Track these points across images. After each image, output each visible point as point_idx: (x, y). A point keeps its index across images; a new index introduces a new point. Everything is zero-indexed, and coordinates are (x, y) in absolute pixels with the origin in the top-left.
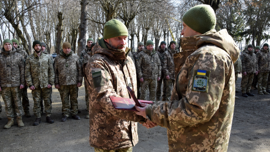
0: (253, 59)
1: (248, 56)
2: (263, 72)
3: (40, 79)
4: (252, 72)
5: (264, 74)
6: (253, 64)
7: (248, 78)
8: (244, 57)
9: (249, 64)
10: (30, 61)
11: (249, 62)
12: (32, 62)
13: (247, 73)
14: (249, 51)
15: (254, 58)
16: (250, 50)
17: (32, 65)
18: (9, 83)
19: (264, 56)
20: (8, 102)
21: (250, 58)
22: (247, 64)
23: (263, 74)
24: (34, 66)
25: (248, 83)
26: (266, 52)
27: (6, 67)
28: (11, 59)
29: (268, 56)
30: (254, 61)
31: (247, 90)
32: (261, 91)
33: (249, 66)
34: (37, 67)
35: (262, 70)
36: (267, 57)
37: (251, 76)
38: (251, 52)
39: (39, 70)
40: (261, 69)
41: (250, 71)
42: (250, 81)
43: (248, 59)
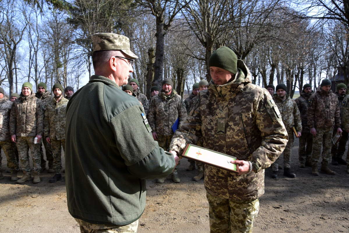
3: (56, 129)
10: (48, 107)
12: (50, 109)
17: (50, 112)
18: (23, 132)
20: (22, 153)
24: (51, 114)
27: (20, 114)
28: (27, 104)
34: (54, 115)
39: (56, 118)
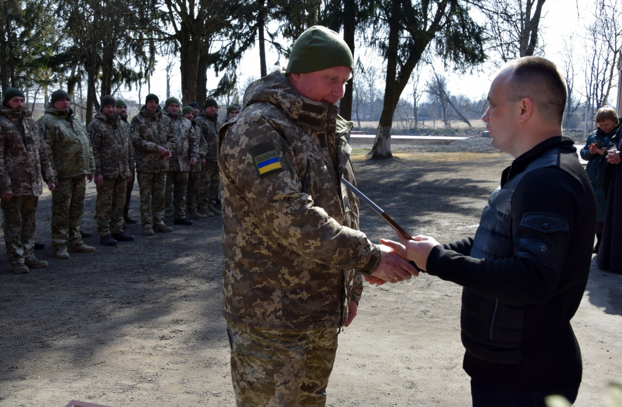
0: (119, 138)
1: (105, 129)
2: (149, 171)
4: (120, 175)
5: (153, 178)
6: (123, 151)
7: (111, 191)
8: (96, 132)
9: (110, 151)
11: (109, 145)
14: (106, 115)
15: (123, 136)
16: (111, 112)
19: (149, 129)
21: (112, 136)
22: (104, 152)
23: (151, 178)
25: (114, 205)
26: (153, 119)
29: (159, 127)
30: (123, 144)
31: (112, 227)
32: (150, 225)
33: (111, 158)
35: (146, 166)
36: (157, 131)
37: (118, 187)
38: (113, 119)
40: (146, 164)
41: (115, 173)
42: (119, 198)
43: (106, 136)
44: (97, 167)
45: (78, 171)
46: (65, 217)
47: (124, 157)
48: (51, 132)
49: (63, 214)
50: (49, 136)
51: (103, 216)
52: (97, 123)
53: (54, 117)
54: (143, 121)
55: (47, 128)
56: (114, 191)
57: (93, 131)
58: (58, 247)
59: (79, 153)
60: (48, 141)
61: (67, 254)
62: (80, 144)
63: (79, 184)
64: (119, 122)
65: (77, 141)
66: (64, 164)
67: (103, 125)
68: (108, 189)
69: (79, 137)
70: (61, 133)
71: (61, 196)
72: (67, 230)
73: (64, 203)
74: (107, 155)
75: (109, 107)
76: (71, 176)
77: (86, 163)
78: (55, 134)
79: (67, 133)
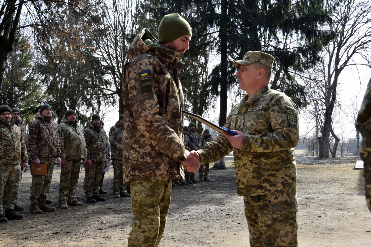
0: (101, 138)
1: (93, 133)
4: (100, 160)
6: (102, 146)
7: (94, 170)
8: (88, 135)
9: (95, 146)
11: (95, 142)
13: (92, 161)
14: (94, 125)
15: (103, 137)
16: (97, 123)
19: (120, 134)
21: (96, 137)
22: (92, 146)
23: (121, 163)
25: (95, 179)
30: (103, 142)
32: (118, 192)
33: (95, 150)
35: (118, 156)
37: (98, 168)
38: (97, 127)
40: (117, 154)
41: (97, 158)
42: (98, 175)
43: (94, 137)
44: (88, 155)
45: (78, 156)
46: (68, 183)
47: (103, 149)
48: (64, 133)
49: (67, 181)
50: (63, 135)
51: (89, 185)
52: (88, 130)
53: (67, 124)
54: (117, 129)
55: (62, 130)
56: (96, 170)
57: (86, 134)
58: (62, 201)
59: (79, 145)
60: (62, 137)
61: (67, 206)
62: (80, 140)
63: (77, 164)
64: (101, 129)
65: (78, 138)
66: (70, 151)
67: (92, 131)
68: (93, 169)
69: (79, 136)
70: (70, 134)
71: (66, 170)
72: (68, 191)
73: (68, 174)
74: (93, 148)
75: (96, 120)
76: (73, 159)
77: (82, 151)
78: (66, 134)
79: (73, 134)
